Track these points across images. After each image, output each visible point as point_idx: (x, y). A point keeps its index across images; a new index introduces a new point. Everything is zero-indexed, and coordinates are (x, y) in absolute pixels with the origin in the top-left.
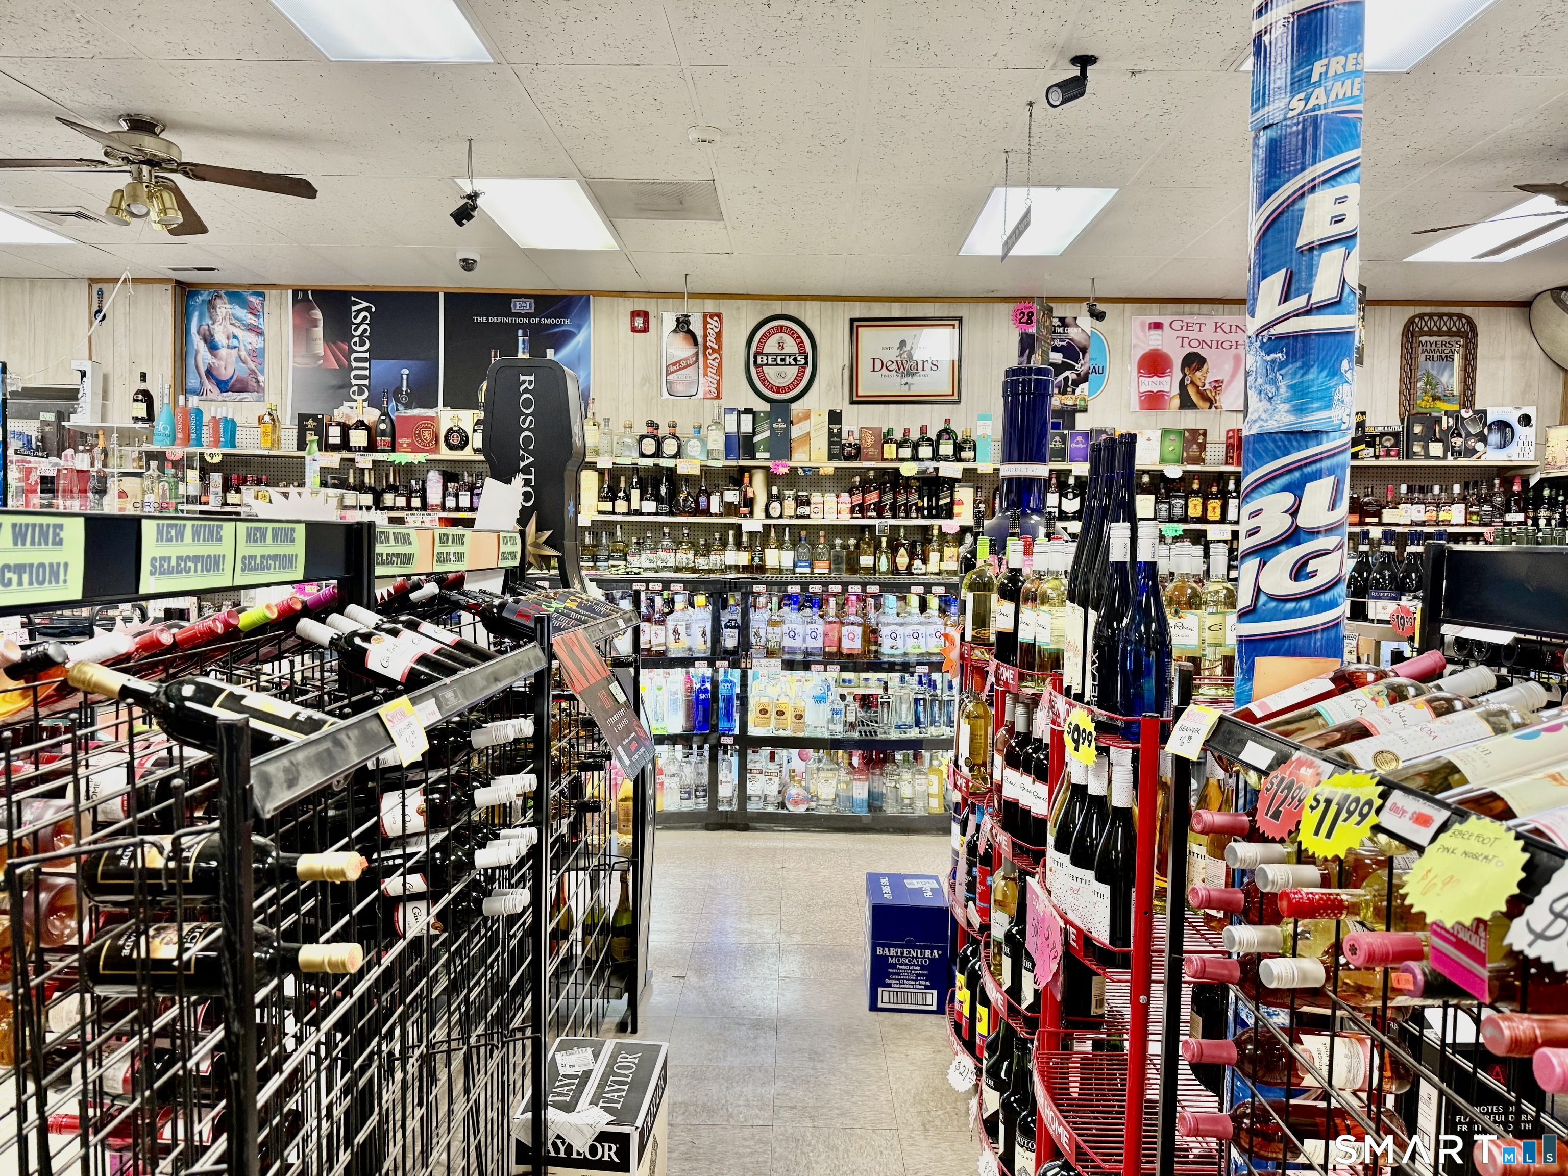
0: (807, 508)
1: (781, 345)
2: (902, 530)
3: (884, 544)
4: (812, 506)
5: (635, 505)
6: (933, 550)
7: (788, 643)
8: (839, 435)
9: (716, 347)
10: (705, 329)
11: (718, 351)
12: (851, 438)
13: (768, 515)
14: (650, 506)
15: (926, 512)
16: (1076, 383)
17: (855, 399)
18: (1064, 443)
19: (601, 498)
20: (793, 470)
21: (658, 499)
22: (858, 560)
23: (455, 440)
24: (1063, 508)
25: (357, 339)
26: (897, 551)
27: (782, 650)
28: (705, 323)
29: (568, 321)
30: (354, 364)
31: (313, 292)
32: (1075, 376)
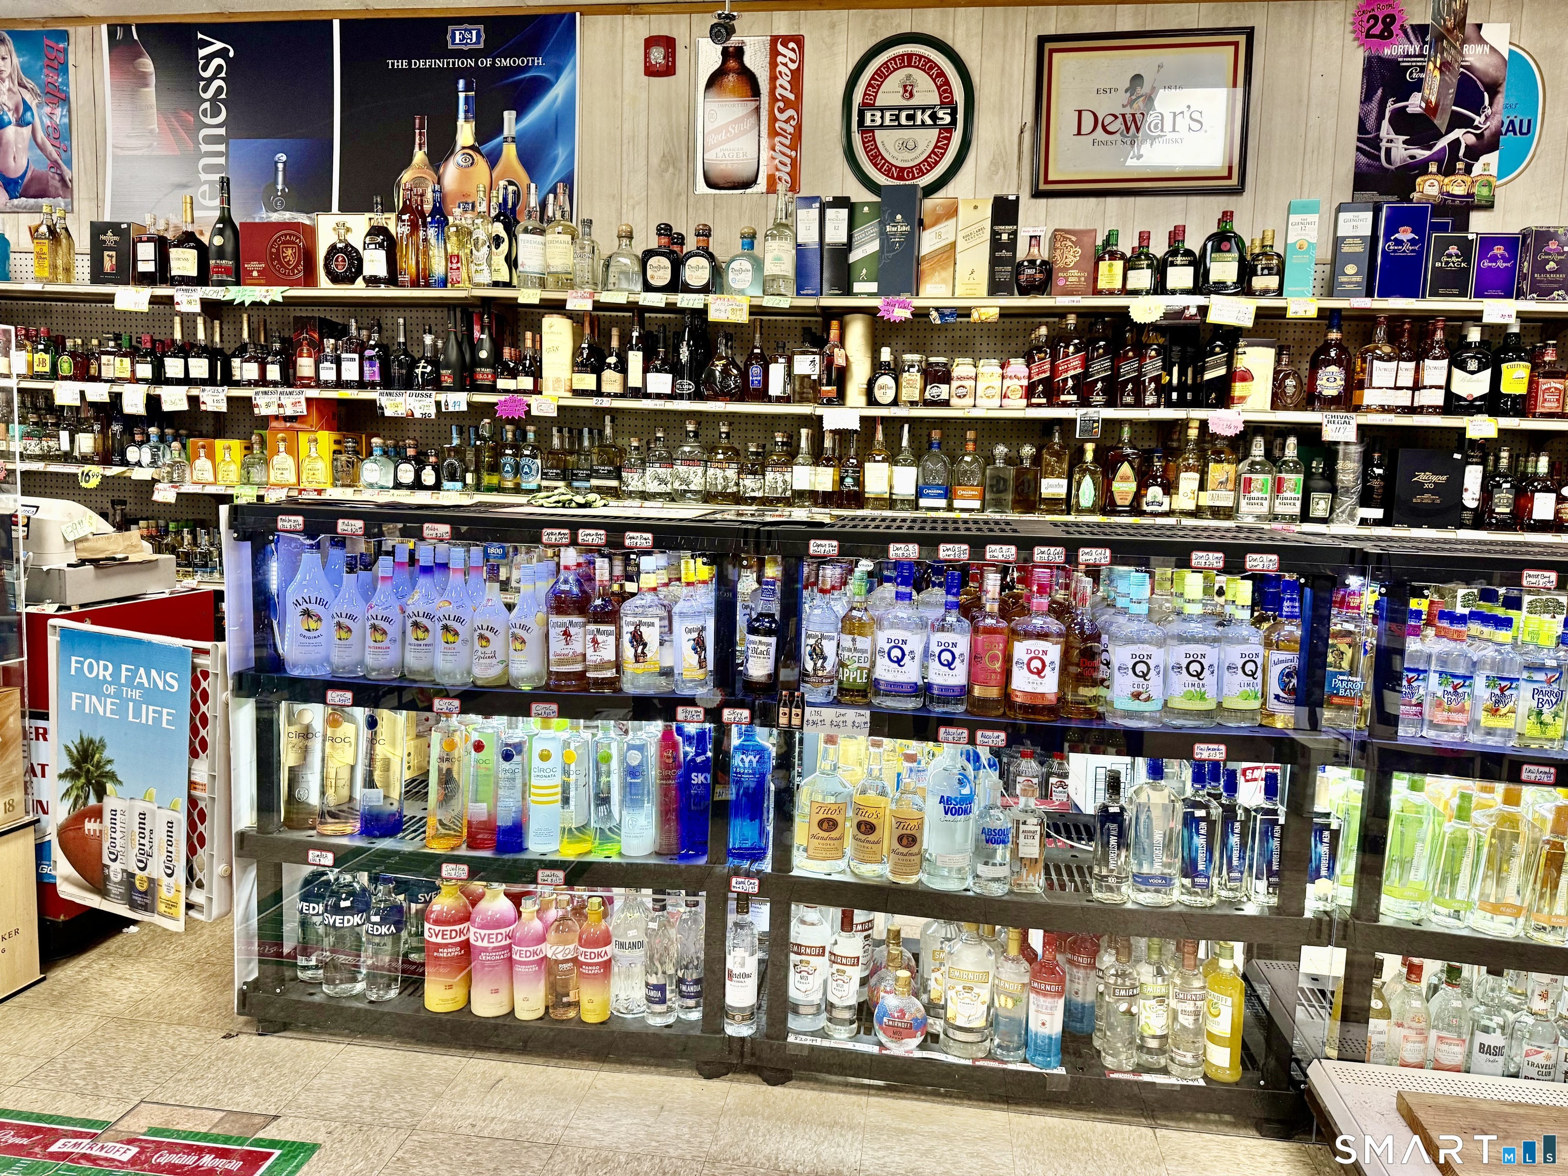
0: (944, 388)
1: (908, 90)
2: (1126, 429)
3: (1089, 456)
4: (955, 384)
5: (635, 380)
6: (1188, 469)
7: (885, 672)
8: (1012, 244)
9: (792, 97)
10: (773, 64)
11: (796, 104)
12: (1035, 250)
13: (872, 401)
14: (661, 382)
15: (1174, 396)
16: (1474, 153)
17: (1042, 187)
18: (1467, 259)
19: (579, 366)
20: (921, 314)
21: (676, 370)
22: (1037, 487)
23: (340, 268)
24: (1455, 389)
25: (207, 105)
26: (1115, 471)
27: (873, 686)
28: (774, 53)
29: (539, 61)
30: (205, 148)
31: (138, 26)
32: (1471, 139)
